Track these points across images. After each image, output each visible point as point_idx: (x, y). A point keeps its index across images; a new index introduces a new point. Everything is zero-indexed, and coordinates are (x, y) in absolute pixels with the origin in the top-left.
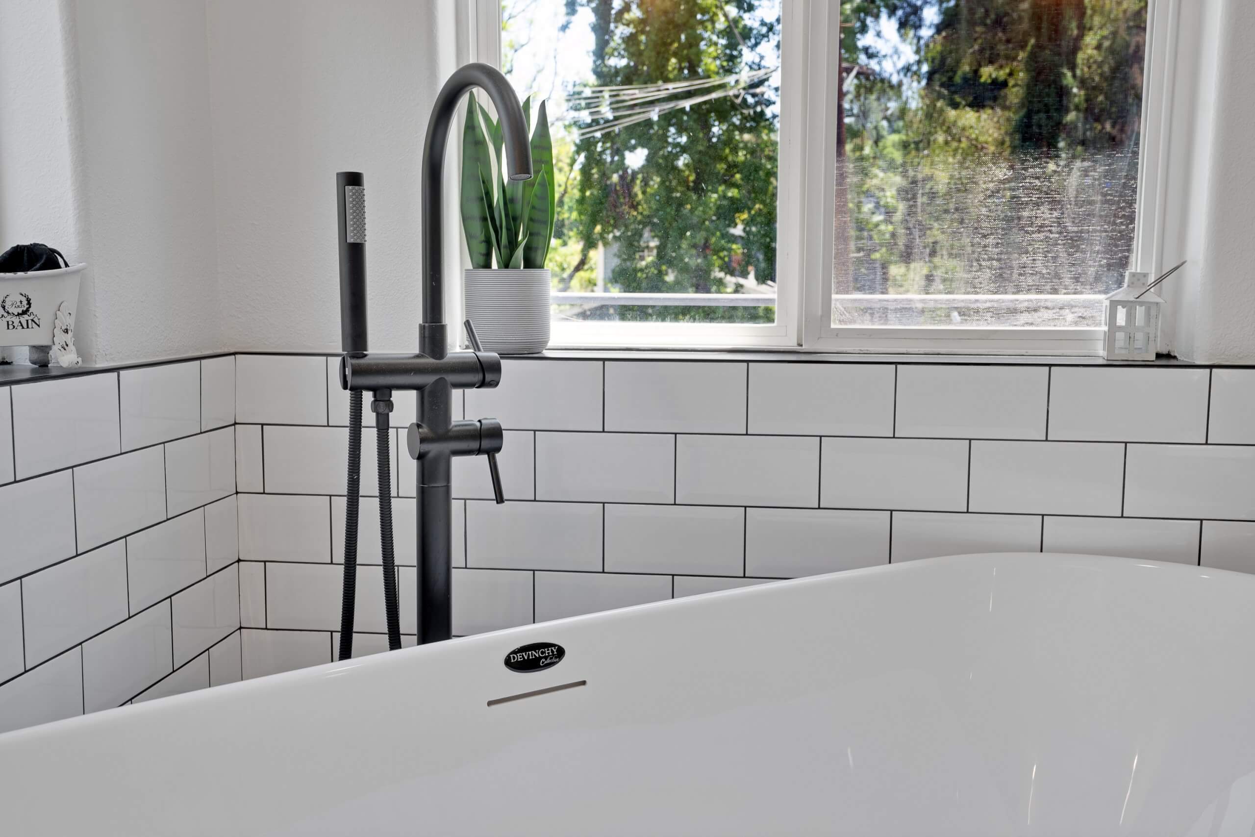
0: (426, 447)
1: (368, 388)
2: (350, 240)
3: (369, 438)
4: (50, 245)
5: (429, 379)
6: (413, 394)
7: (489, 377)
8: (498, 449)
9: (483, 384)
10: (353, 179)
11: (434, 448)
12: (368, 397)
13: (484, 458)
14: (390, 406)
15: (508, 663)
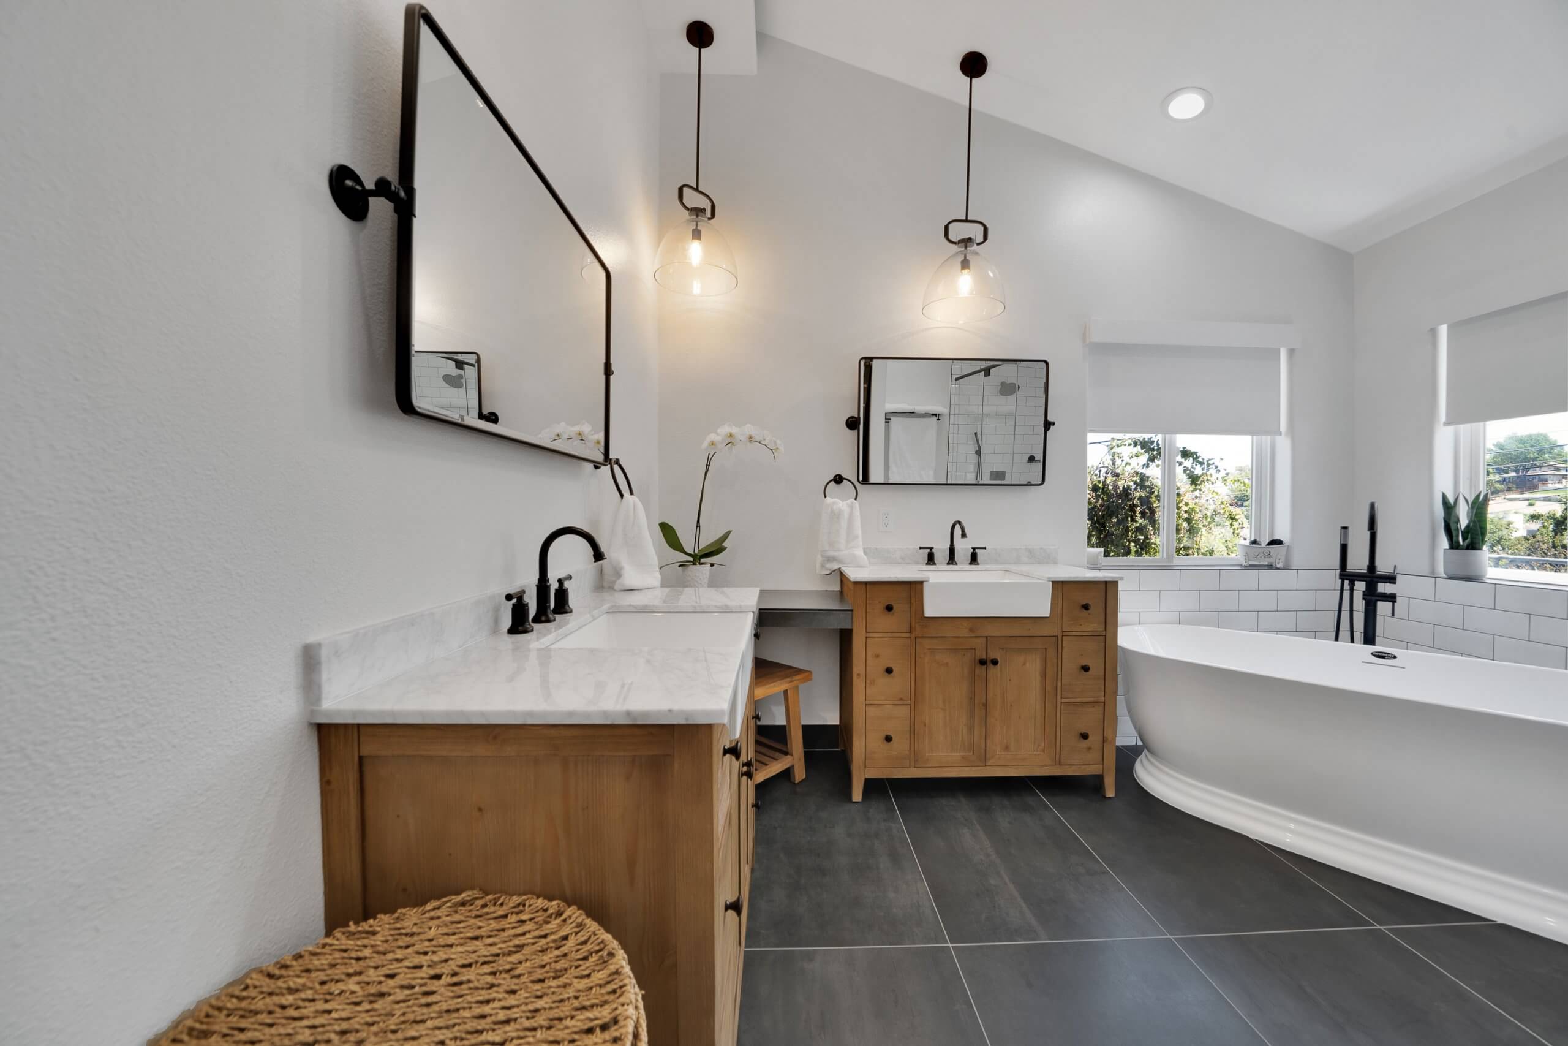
0: (1365, 597)
1: (1347, 579)
2: (1342, 542)
3: (1346, 594)
4: (1282, 540)
5: (1368, 579)
6: (1364, 583)
7: (1392, 581)
8: (1396, 602)
9: (1390, 583)
10: (1345, 528)
11: (1368, 598)
12: (1347, 582)
13: (1391, 604)
14: (1354, 585)
15: (1372, 654)
